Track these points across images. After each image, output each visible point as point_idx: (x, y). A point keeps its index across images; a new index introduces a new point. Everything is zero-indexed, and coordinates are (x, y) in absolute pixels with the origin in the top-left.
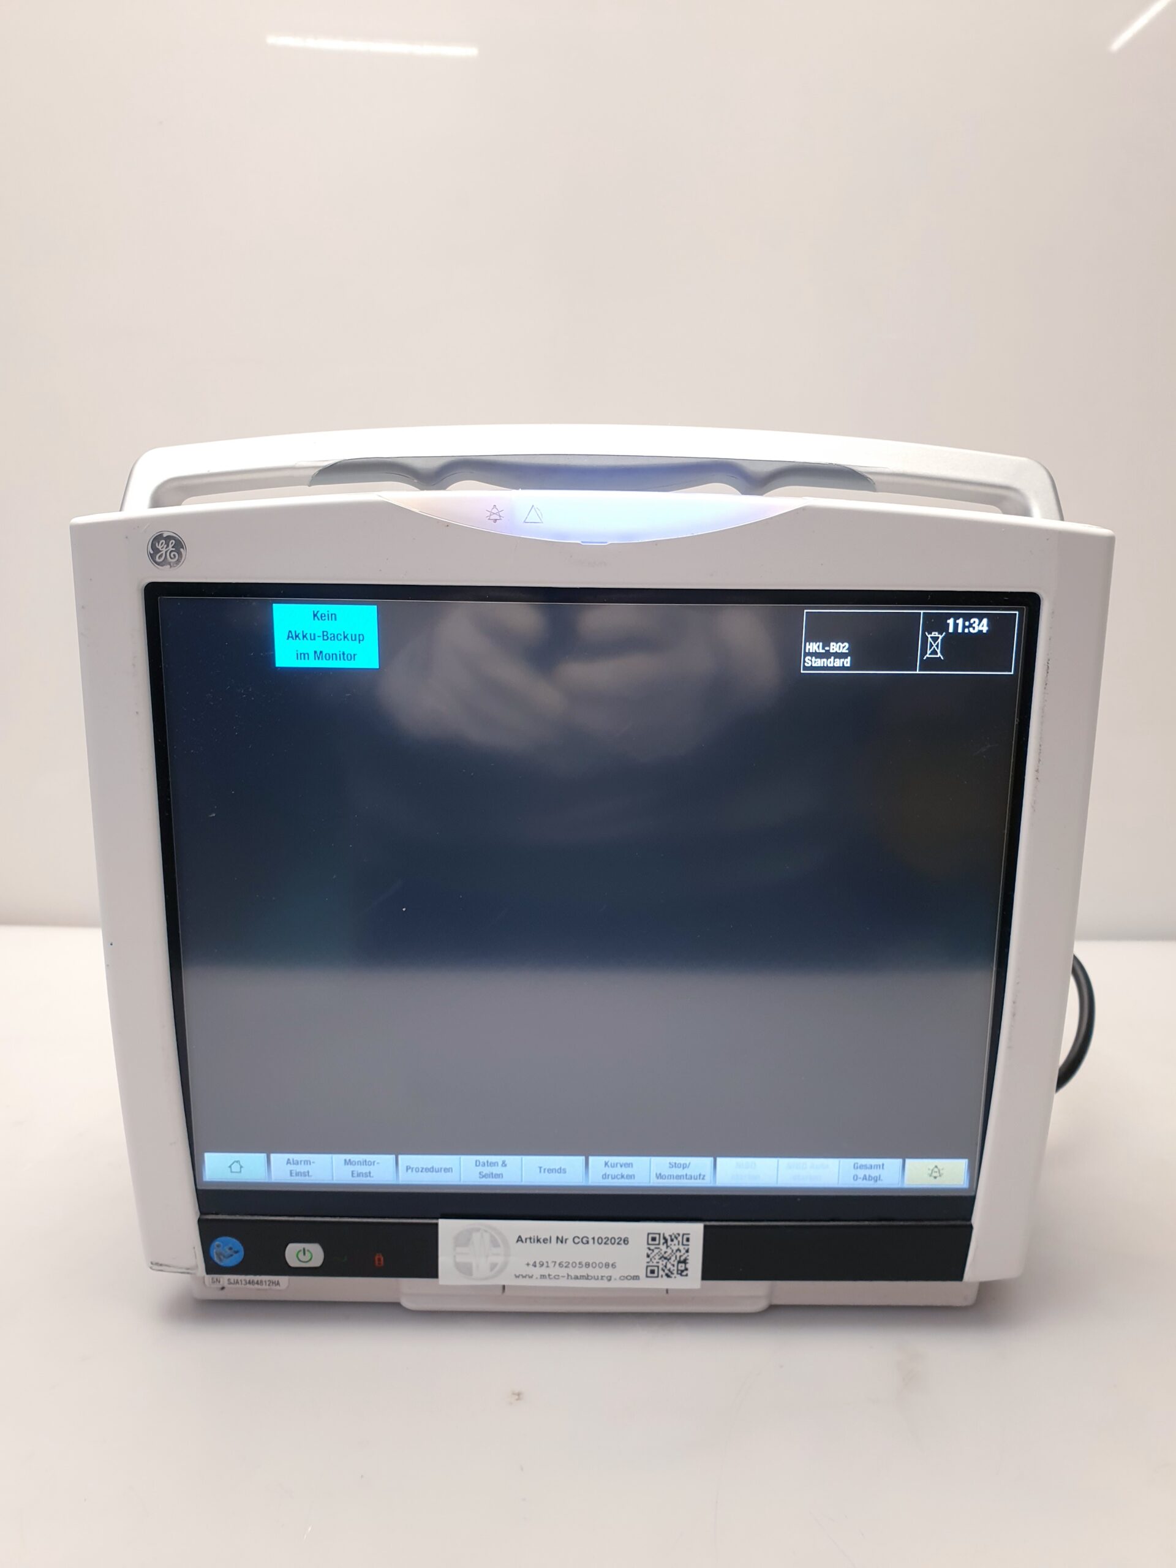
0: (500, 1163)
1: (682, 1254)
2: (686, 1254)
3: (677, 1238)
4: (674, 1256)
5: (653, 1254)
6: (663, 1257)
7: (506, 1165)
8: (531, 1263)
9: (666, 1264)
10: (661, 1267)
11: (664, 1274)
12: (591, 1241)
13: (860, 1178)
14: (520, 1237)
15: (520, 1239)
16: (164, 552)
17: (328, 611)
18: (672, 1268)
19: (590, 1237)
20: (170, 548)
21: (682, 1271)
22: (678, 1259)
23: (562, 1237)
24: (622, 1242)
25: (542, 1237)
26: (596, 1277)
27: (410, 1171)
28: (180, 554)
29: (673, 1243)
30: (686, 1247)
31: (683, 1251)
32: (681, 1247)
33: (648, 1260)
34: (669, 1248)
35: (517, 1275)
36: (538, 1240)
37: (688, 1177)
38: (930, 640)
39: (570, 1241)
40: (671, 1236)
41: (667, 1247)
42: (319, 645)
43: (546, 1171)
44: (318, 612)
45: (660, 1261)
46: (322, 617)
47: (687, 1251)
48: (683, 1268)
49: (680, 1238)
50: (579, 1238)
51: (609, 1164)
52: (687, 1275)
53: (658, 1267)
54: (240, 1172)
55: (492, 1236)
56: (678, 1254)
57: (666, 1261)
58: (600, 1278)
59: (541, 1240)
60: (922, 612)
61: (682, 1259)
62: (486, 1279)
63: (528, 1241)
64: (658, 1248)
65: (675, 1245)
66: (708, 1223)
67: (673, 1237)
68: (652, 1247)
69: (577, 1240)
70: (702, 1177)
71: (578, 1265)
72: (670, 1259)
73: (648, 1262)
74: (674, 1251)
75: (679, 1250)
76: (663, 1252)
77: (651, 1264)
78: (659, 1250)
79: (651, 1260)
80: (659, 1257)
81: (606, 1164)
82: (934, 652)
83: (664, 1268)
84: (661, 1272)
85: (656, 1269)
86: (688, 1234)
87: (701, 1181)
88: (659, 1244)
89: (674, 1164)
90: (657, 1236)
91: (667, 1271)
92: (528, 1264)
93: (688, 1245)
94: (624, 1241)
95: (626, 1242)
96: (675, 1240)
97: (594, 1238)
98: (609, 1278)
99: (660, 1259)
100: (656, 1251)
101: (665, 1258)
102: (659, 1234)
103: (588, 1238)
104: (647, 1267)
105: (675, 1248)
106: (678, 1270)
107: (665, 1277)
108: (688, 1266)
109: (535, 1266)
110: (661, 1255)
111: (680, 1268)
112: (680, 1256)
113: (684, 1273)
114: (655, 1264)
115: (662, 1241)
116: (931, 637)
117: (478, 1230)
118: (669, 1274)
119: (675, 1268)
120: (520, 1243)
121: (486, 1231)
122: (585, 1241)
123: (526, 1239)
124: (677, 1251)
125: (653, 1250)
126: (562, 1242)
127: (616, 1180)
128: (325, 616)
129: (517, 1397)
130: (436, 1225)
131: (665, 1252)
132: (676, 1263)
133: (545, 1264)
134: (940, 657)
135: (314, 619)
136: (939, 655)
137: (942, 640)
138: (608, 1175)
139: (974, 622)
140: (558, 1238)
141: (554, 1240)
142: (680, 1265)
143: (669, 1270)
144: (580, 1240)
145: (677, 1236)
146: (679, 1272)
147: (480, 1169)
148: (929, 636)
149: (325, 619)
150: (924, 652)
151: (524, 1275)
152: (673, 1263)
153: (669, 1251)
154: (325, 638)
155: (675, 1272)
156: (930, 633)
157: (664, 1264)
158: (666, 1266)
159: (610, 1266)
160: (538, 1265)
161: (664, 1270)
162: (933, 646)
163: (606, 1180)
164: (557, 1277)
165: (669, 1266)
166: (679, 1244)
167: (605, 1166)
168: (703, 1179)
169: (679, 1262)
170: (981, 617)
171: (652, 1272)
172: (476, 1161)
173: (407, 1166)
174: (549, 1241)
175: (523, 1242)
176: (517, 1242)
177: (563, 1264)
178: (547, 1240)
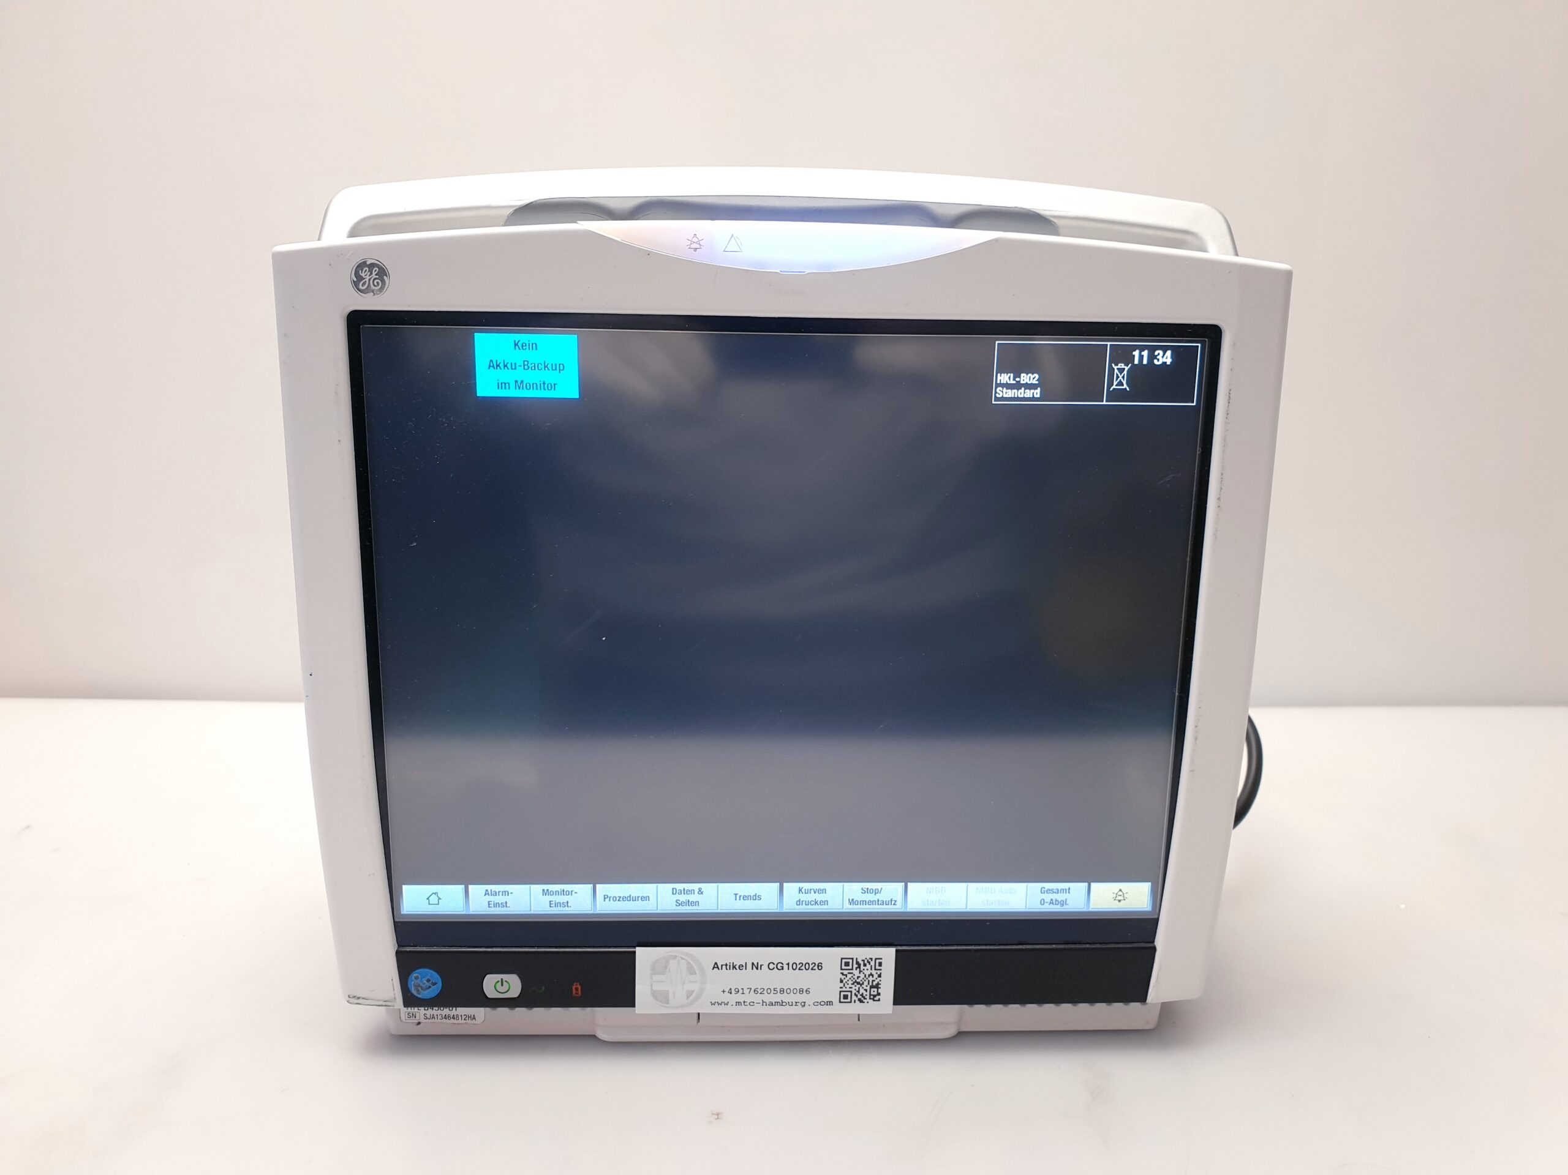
0: (697, 891)
1: (874, 979)
2: (879, 979)
3: (869, 963)
4: (867, 981)
5: (847, 979)
6: (856, 982)
7: (702, 893)
8: (727, 990)
9: (859, 988)
10: (854, 992)
11: (857, 999)
12: (786, 967)
13: (1047, 902)
14: (716, 963)
15: (716, 966)
16: (367, 280)
17: (529, 341)
18: (865, 993)
19: (785, 963)
20: (374, 276)
21: (875, 996)
22: (871, 984)
23: (758, 963)
24: (816, 967)
25: (737, 964)
26: (791, 1004)
27: (607, 900)
28: (383, 282)
29: (865, 968)
30: (879, 972)
31: (876, 976)
32: (874, 972)
33: (842, 985)
34: (862, 973)
35: (713, 1002)
36: (734, 967)
37: (880, 902)
38: (1116, 371)
39: (765, 967)
40: (864, 961)
41: (860, 972)
42: (520, 374)
43: (742, 897)
44: (519, 341)
45: (853, 986)
46: (523, 346)
47: (880, 976)
48: (876, 993)
49: (872, 963)
50: (774, 964)
51: (803, 890)
52: (879, 1000)
53: (851, 992)
54: (438, 904)
55: (688, 963)
56: (871, 979)
57: (859, 986)
58: (794, 1004)
59: (737, 967)
60: (1109, 343)
61: (874, 983)
62: (682, 1006)
63: (724, 967)
64: (852, 973)
65: (867, 970)
66: (900, 948)
67: (866, 962)
68: (845, 972)
69: (771, 966)
70: (893, 902)
71: (773, 991)
72: (863, 984)
73: (841, 988)
74: (867, 976)
75: (871, 975)
76: (856, 977)
77: (844, 989)
78: (852, 975)
79: (844, 986)
80: (852, 982)
81: (800, 890)
82: (1121, 384)
83: (857, 993)
84: (854, 998)
85: (849, 994)
86: (881, 959)
87: (893, 906)
88: (852, 969)
89: (866, 890)
90: (851, 961)
91: (859, 997)
92: (724, 991)
93: (881, 970)
94: (818, 966)
95: (820, 968)
96: (868, 964)
97: (788, 963)
98: (803, 1004)
99: (853, 984)
100: (849, 976)
101: (858, 983)
102: (853, 959)
103: (782, 964)
104: (840, 992)
105: (867, 973)
106: (870, 995)
107: (857, 1002)
108: (880, 991)
109: (731, 993)
110: (854, 981)
111: (872, 993)
112: (873, 981)
113: (876, 998)
114: (848, 989)
115: (855, 966)
116: (1118, 369)
117: (675, 957)
118: (862, 999)
119: (868, 993)
120: (716, 969)
121: (683, 959)
122: (779, 966)
123: (722, 966)
124: (869, 976)
125: (846, 975)
126: (757, 969)
127: (810, 907)
128: (526, 346)
129: (716, 1117)
130: (634, 953)
131: (858, 977)
132: (868, 988)
133: (741, 991)
134: (1126, 389)
135: (515, 349)
136: (1125, 386)
137: (1128, 371)
138: (802, 901)
139: (1159, 354)
140: (753, 964)
141: (749, 966)
142: (872, 990)
143: (862, 995)
144: (775, 966)
145: (870, 960)
146: (872, 997)
147: (677, 897)
148: (1115, 368)
149: (526, 349)
150: (1111, 384)
151: (720, 1002)
152: (865, 988)
153: (862, 976)
154: (526, 367)
155: (868, 997)
156: (1117, 365)
157: (857, 990)
158: (858, 992)
159: (804, 991)
160: (733, 992)
161: (857, 996)
162: (1119, 377)
163: (800, 907)
164: (752, 1004)
165: (862, 991)
166: (871, 969)
167: (799, 893)
168: (894, 904)
169: (872, 987)
170: (1165, 349)
171: (846, 997)
172: (673, 889)
173: (605, 896)
174: (744, 968)
175: (719, 969)
176: (713, 969)
177: (758, 990)
178: (743, 966)
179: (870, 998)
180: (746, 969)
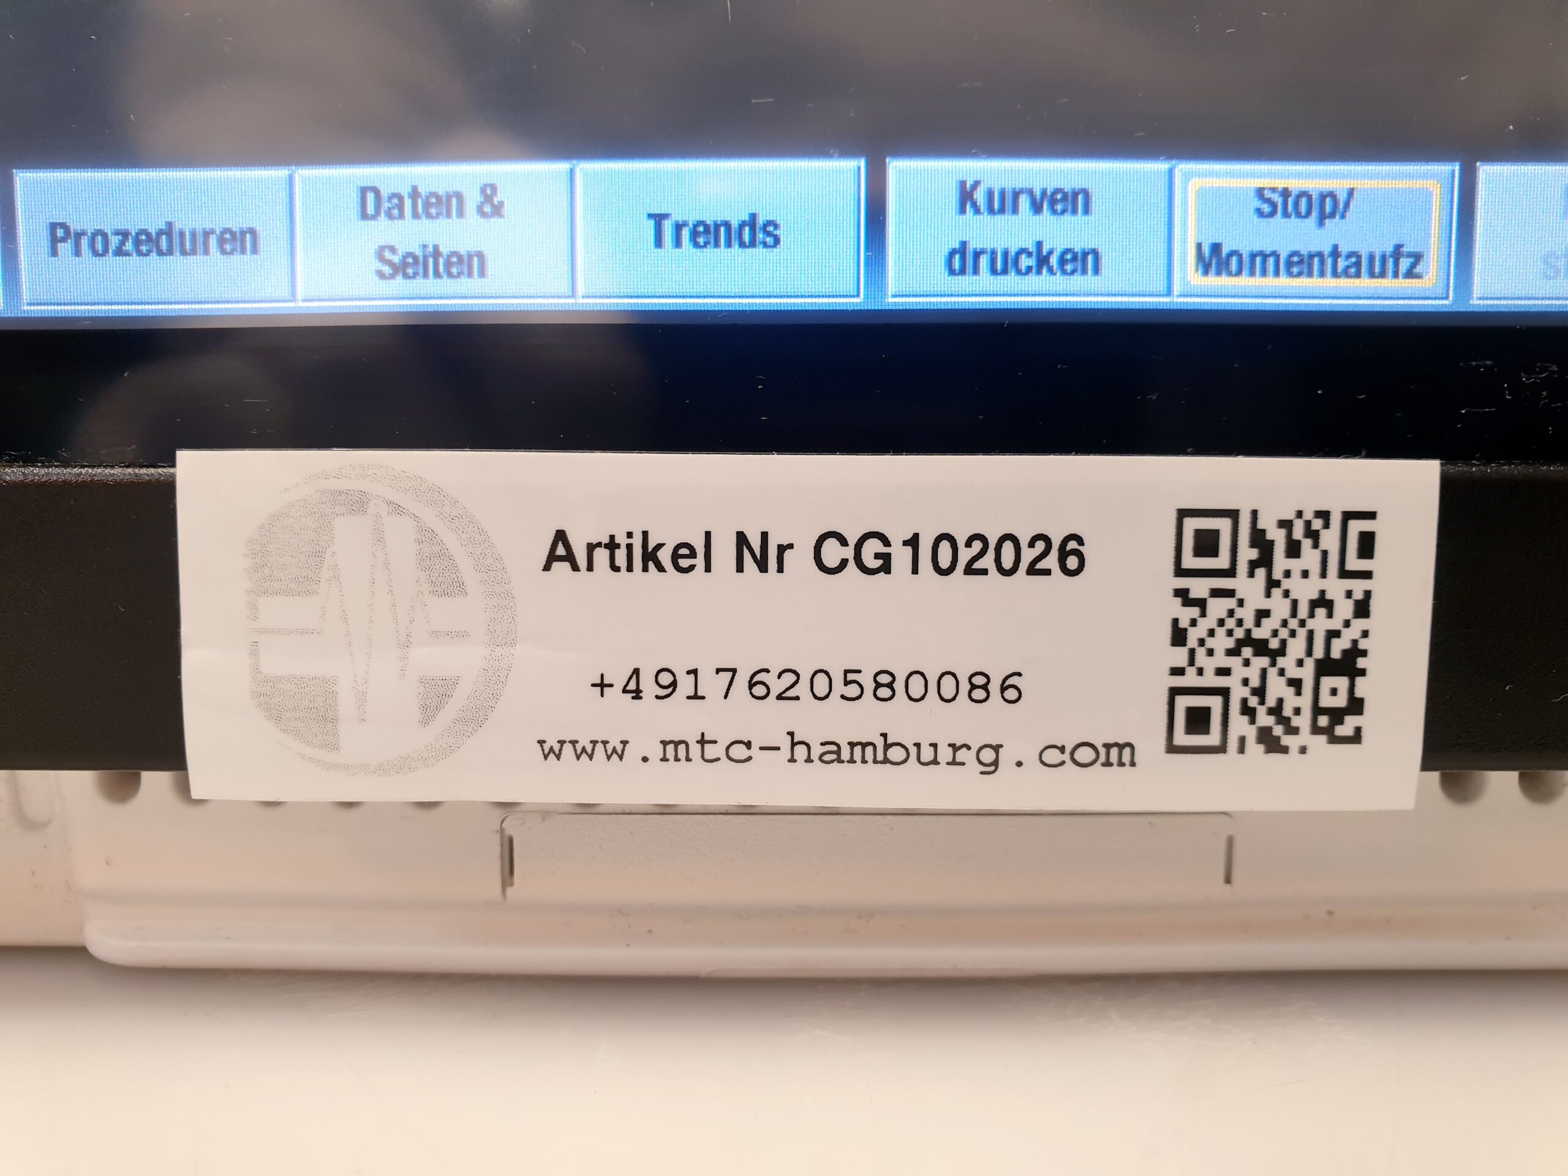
0: (473, 199)
1: (1336, 624)
2: (1359, 625)
3: (1313, 535)
4: (1302, 633)
5: (1205, 625)
6: (1248, 640)
7: (498, 210)
8: (618, 677)
9: (1264, 673)
10: (1238, 692)
11: (1251, 732)
12: (901, 557)
14: (561, 536)
15: (561, 551)
18: (1291, 701)
19: (897, 537)
21: (1337, 716)
22: (1319, 652)
23: (765, 536)
24: (1051, 562)
25: (666, 536)
26: (927, 754)
27: (65, 248)
29: (1296, 565)
30: (1359, 587)
31: (1344, 609)
32: (1335, 587)
33: (1180, 656)
34: (1277, 592)
35: (552, 742)
36: (650, 557)
37: (1342, 264)
39: (800, 560)
40: (1286, 525)
41: (1272, 584)
43: (686, 233)
45: (1235, 663)
47: (1362, 609)
48: (1341, 701)
49: (1330, 539)
50: (844, 542)
51: (980, 196)
52: (1356, 737)
53: (1224, 693)
55: (426, 535)
56: (1320, 623)
57: (1264, 661)
58: (945, 754)
59: (665, 556)
61: (1338, 648)
62: (403, 766)
63: (601, 556)
64: (1230, 593)
65: (1305, 574)
66: (1462, 464)
67: (1298, 532)
68: (1199, 588)
69: (832, 553)
70: (1405, 264)
71: (839, 687)
72: (1282, 651)
73: (1177, 671)
74: (1303, 611)
75: (1322, 602)
76: (1247, 614)
77: (1190, 679)
78: (1230, 603)
79: (1192, 662)
80: (1230, 643)
81: (966, 196)
83: (1253, 702)
84: (1239, 725)
85: (1215, 703)
86: (1371, 515)
87: (1403, 284)
88: (1231, 572)
89: (1278, 199)
91: (1264, 719)
92: (602, 685)
93: (1367, 575)
94: (1063, 555)
95: (1072, 562)
96: (1307, 544)
97: (913, 542)
98: (988, 756)
99: (1231, 653)
100: (1218, 608)
101: (1261, 648)
102: (1233, 515)
103: (886, 543)
104: (1174, 692)
105: (1305, 591)
106: (1317, 710)
107: (1255, 749)
108: (1363, 688)
109: (637, 694)
110: (1239, 633)
111: (1326, 701)
112: (1333, 634)
113: (1345, 729)
114: (1211, 680)
115: (1247, 553)
118: (1278, 730)
119: (1305, 701)
120: (561, 568)
121: (397, 509)
122: (871, 555)
123: (591, 548)
124: (1314, 604)
125: (1201, 604)
126: (763, 567)
127: (1012, 281)
131: (1262, 614)
132: (1307, 674)
133: (686, 685)
138: (977, 254)
140: (742, 539)
141: (724, 551)
142: (1327, 682)
143: (1276, 711)
144: (849, 553)
145: (1317, 524)
146: (1323, 721)
147: (384, 231)
151: (584, 742)
152: (1293, 672)
153: (1279, 607)
155: (1303, 722)
157: (1255, 682)
158: (1260, 692)
159: (995, 687)
160: (649, 688)
161: (1248, 711)
163: (965, 282)
164: (739, 752)
165: (1277, 688)
166: (1323, 575)
167: (962, 210)
168: (1410, 274)
169: (1326, 667)
171: (1198, 720)
172: (364, 191)
173: (53, 226)
174: (700, 561)
175: (575, 568)
176: (547, 568)
177: (769, 678)
178: (693, 554)
179: (1316, 730)
180: (708, 569)
